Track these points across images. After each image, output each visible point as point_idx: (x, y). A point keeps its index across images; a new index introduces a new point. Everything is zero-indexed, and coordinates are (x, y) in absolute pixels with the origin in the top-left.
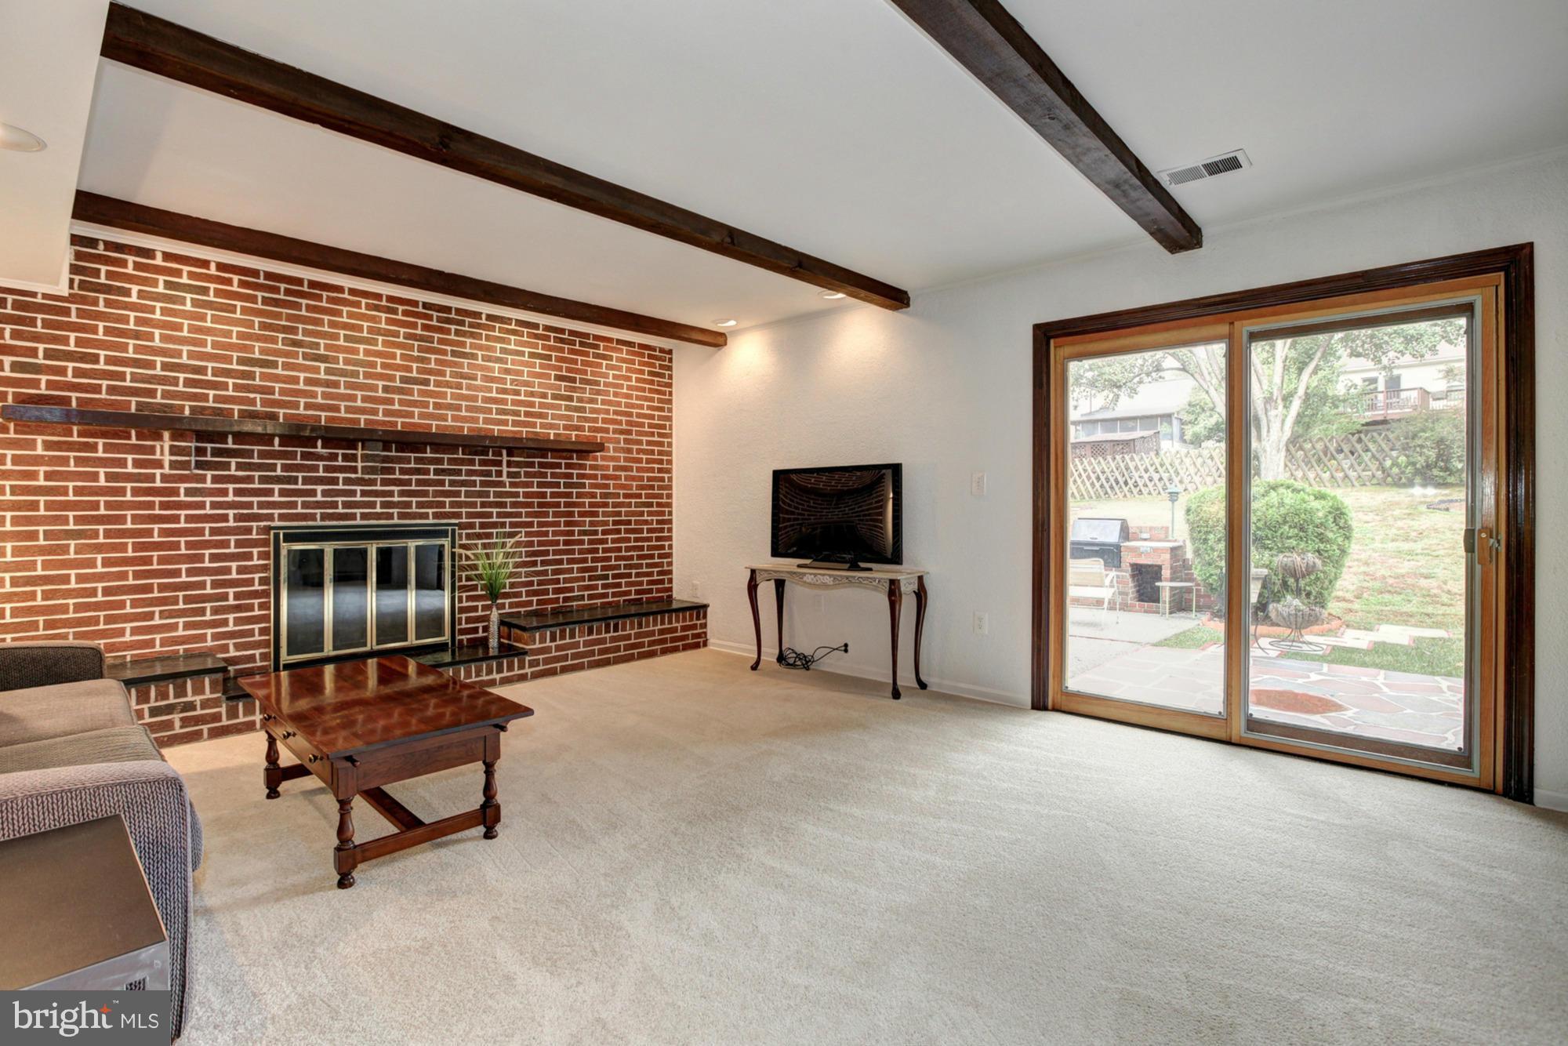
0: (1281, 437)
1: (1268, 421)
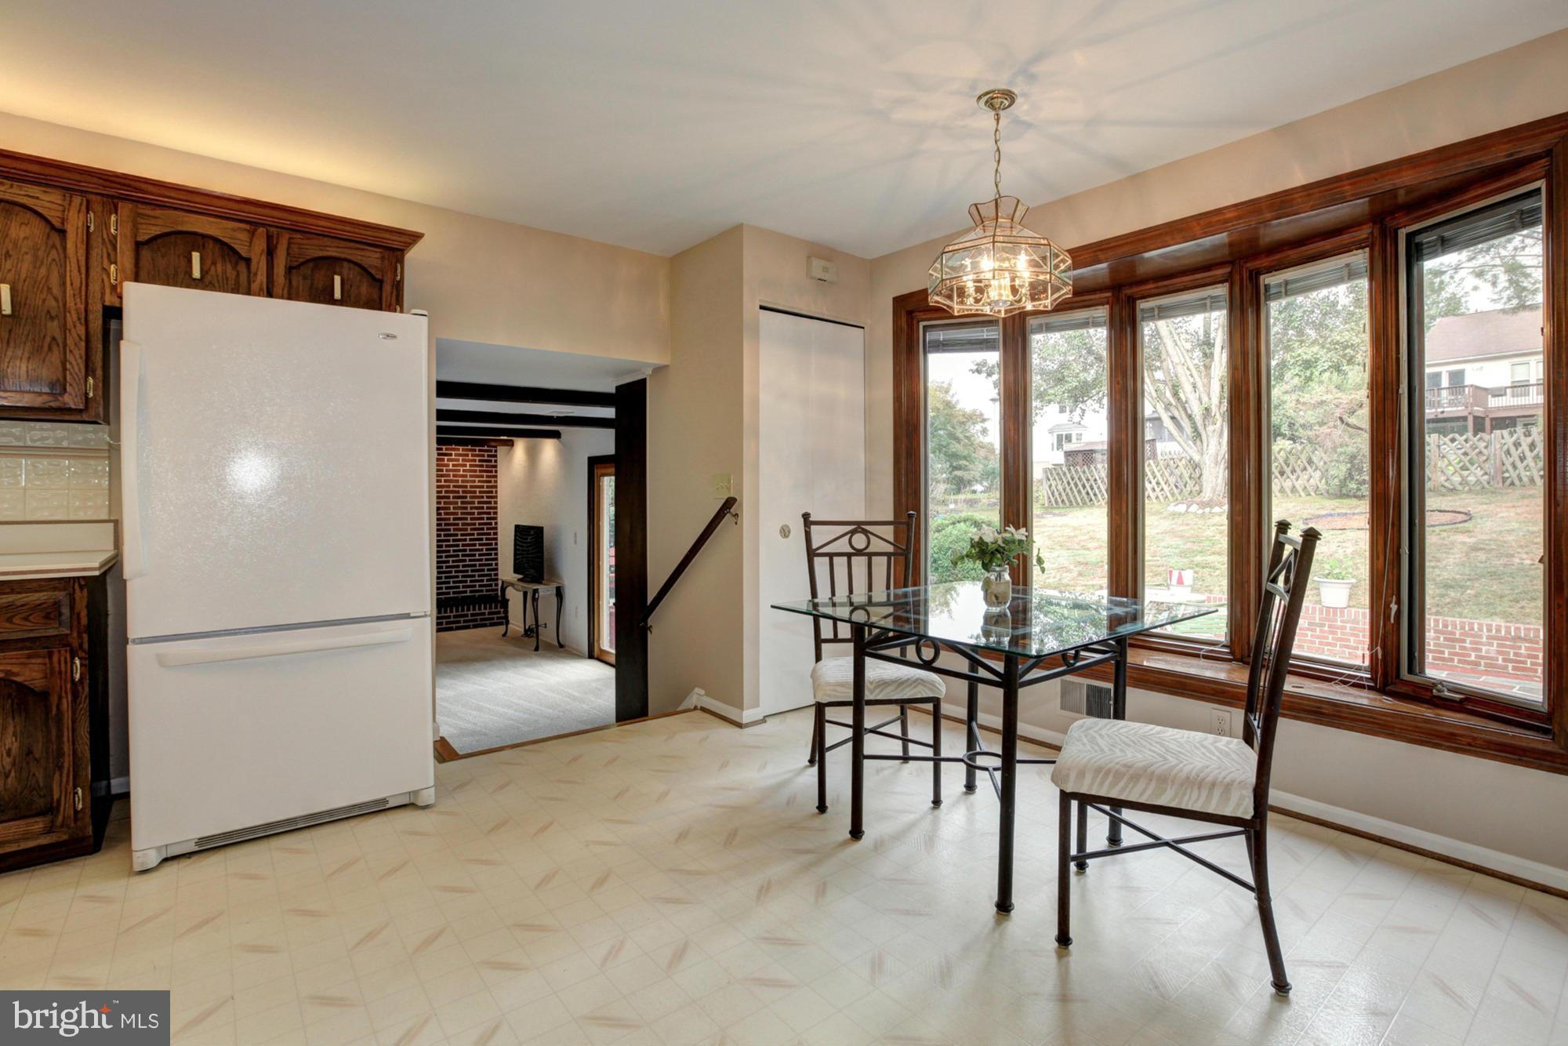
0: (1219, 451)
1: (1208, 436)
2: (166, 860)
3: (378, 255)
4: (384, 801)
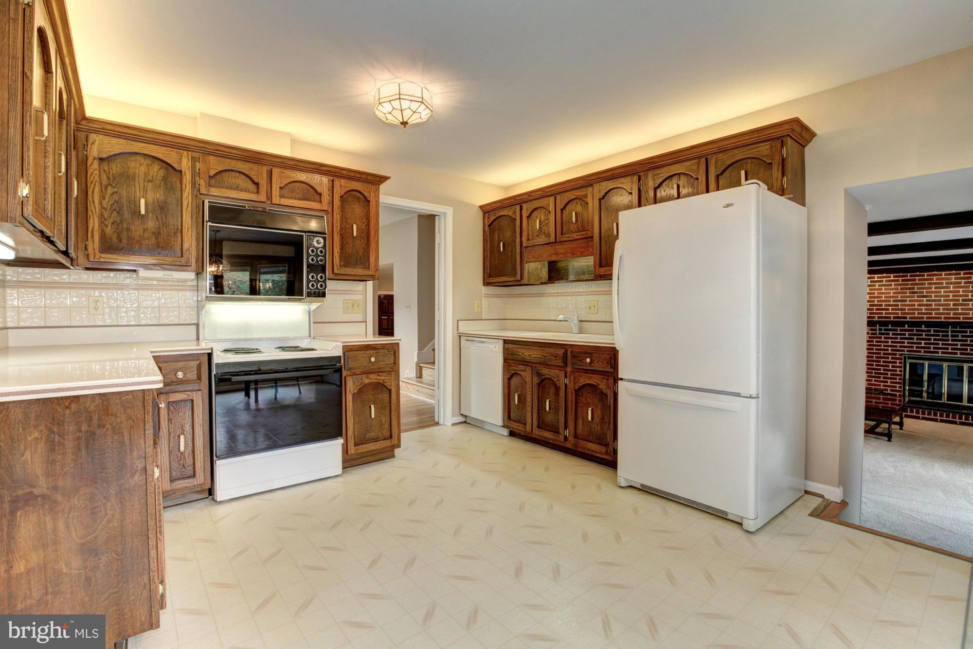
2: (631, 487)
3: (768, 147)
4: (726, 513)
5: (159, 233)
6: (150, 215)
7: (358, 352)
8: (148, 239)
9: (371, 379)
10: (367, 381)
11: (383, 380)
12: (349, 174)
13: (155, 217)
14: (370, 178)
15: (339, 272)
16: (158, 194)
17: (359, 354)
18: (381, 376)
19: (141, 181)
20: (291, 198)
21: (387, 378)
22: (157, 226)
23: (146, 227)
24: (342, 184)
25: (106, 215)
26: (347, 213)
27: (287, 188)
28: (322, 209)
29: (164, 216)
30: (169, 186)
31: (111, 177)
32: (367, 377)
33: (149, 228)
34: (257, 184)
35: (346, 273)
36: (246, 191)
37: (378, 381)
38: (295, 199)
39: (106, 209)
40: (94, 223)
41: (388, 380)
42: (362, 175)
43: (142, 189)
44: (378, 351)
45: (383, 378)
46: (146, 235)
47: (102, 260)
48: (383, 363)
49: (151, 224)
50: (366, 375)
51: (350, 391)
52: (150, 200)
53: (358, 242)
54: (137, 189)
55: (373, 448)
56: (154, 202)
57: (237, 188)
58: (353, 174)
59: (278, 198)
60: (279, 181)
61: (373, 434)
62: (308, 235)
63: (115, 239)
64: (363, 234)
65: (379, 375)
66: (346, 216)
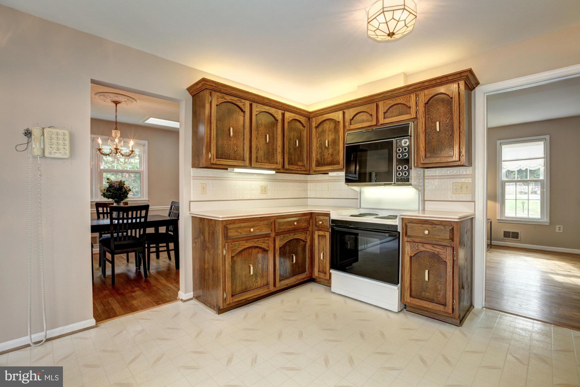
5: (333, 155)
6: (330, 146)
7: (416, 225)
8: (329, 158)
9: (426, 248)
10: (422, 249)
11: (438, 252)
12: (431, 83)
13: (332, 147)
14: (450, 78)
15: (424, 162)
16: (333, 136)
17: (416, 226)
18: (436, 248)
19: (327, 131)
20: (391, 117)
21: (442, 251)
22: (332, 151)
23: (329, 152)
24: (426, 93)
25: (318, 150)
26: (432, 114)
27: (389, 111)
28: (411, 117)
29: (334, 146)
30: (336, 131)
31: (319, 134)
32: (423, 246)
33: (330, 153)
34: (371, 115)
35: (430, 162)
36: (367, 122)
37: (433, 251)
38: (394, 116)
39: (318, 148)
40: (314, 155)
41: (443, 253)
42: (441, 79)
43: (328, 135)
44: (434, 226)
45: (438, 250)
46: (329, 156)
47: (316, 170)
48: (438, 237)
49: (330, 151)
50: (422, 244)
51: (408, 254)
52: (330, 140)
53: (443, 135)
54: (326, 136)
55: (427, 306)
56: (331, 140)
57: (363, 121)
58: (434, 82)
59: (383, 119)
60: (383, 109)
61: (428, 294)
62: (396, 140)
63: (320, 161)
64: (448, 128)
65: (433, 247)
66: (432, 117)
